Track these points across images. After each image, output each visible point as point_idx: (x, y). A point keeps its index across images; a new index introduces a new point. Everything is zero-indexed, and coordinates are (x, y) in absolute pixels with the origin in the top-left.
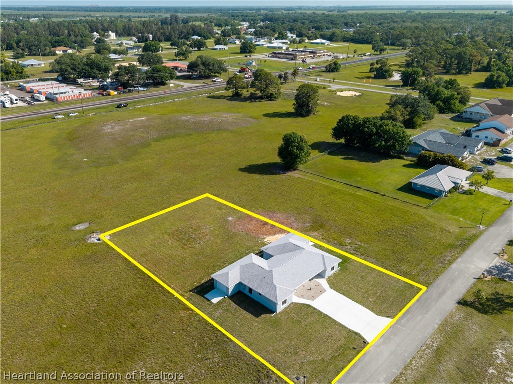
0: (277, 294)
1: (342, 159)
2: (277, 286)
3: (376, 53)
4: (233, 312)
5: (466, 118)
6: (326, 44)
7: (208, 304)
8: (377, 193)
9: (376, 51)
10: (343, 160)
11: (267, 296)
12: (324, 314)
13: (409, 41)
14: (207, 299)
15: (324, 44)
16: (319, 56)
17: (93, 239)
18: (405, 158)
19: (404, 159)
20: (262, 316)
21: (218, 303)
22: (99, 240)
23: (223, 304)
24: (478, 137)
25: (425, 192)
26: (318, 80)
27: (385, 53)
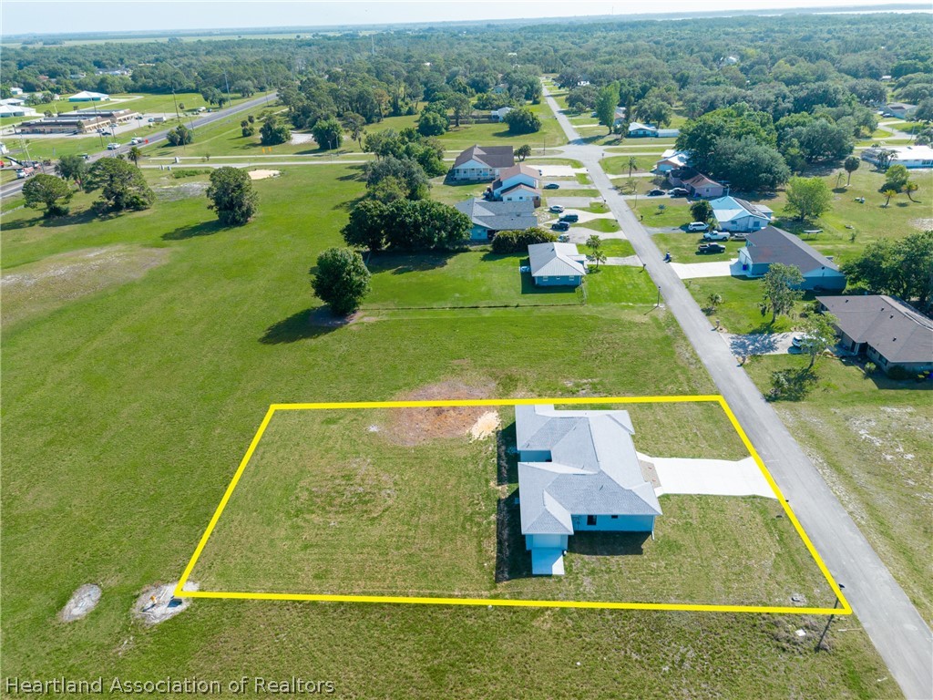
1: (395, 273)
2: (633, 488)
3: (213, 106)
4: (603, 569)
5: (462, 179)
6: (103, 99)
7: (555, 582)
8: (506, 306)
9: (212, 102)
10: (397, 276)
11: (635, 513)
13: (250, 82)
14: (542, 576)
15: (99, 99)
16: (120, 120)
17: (158, 611)
18: (470, 248)
19: (470, 251)
20: (643, 547)
21: (566, 569)
22: (175, 602)
23: (575, 568)
24: (510, 199)
25: (557, 284)
26: (178, 161)
27: (227, 104)
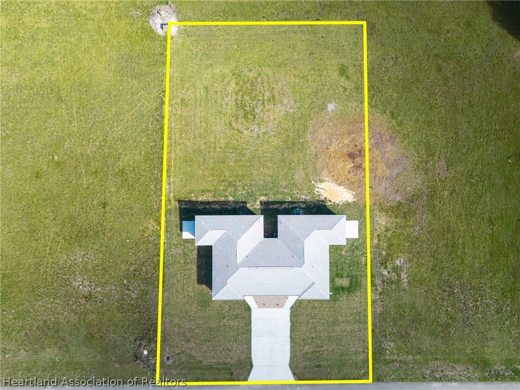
0: (220, 292)
2: (228, 285)
4: (188, 260)
7: (178, 234)
12: (251, 328)
20: (204, 286)
21: (186, 239)
23: (188, 245)
